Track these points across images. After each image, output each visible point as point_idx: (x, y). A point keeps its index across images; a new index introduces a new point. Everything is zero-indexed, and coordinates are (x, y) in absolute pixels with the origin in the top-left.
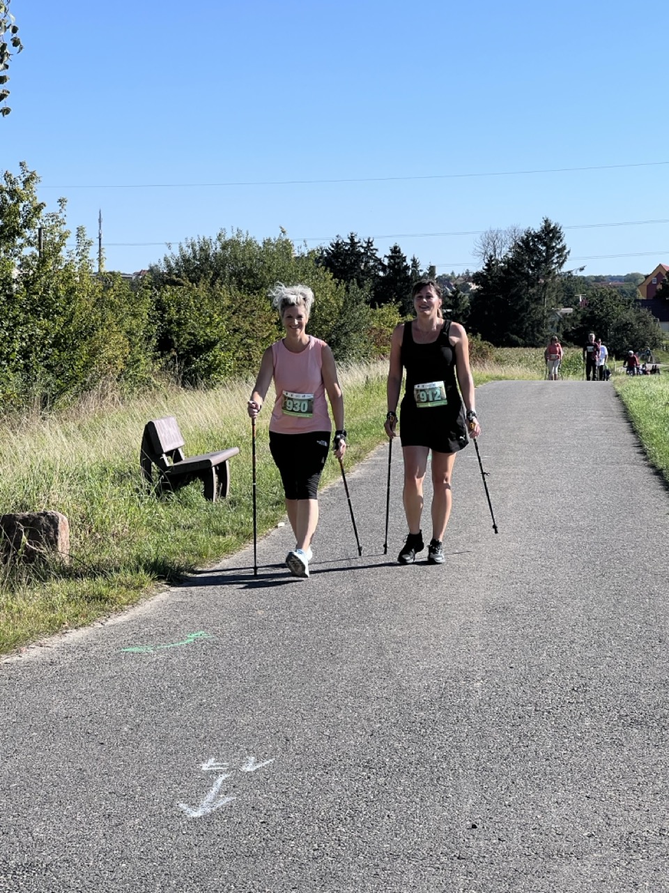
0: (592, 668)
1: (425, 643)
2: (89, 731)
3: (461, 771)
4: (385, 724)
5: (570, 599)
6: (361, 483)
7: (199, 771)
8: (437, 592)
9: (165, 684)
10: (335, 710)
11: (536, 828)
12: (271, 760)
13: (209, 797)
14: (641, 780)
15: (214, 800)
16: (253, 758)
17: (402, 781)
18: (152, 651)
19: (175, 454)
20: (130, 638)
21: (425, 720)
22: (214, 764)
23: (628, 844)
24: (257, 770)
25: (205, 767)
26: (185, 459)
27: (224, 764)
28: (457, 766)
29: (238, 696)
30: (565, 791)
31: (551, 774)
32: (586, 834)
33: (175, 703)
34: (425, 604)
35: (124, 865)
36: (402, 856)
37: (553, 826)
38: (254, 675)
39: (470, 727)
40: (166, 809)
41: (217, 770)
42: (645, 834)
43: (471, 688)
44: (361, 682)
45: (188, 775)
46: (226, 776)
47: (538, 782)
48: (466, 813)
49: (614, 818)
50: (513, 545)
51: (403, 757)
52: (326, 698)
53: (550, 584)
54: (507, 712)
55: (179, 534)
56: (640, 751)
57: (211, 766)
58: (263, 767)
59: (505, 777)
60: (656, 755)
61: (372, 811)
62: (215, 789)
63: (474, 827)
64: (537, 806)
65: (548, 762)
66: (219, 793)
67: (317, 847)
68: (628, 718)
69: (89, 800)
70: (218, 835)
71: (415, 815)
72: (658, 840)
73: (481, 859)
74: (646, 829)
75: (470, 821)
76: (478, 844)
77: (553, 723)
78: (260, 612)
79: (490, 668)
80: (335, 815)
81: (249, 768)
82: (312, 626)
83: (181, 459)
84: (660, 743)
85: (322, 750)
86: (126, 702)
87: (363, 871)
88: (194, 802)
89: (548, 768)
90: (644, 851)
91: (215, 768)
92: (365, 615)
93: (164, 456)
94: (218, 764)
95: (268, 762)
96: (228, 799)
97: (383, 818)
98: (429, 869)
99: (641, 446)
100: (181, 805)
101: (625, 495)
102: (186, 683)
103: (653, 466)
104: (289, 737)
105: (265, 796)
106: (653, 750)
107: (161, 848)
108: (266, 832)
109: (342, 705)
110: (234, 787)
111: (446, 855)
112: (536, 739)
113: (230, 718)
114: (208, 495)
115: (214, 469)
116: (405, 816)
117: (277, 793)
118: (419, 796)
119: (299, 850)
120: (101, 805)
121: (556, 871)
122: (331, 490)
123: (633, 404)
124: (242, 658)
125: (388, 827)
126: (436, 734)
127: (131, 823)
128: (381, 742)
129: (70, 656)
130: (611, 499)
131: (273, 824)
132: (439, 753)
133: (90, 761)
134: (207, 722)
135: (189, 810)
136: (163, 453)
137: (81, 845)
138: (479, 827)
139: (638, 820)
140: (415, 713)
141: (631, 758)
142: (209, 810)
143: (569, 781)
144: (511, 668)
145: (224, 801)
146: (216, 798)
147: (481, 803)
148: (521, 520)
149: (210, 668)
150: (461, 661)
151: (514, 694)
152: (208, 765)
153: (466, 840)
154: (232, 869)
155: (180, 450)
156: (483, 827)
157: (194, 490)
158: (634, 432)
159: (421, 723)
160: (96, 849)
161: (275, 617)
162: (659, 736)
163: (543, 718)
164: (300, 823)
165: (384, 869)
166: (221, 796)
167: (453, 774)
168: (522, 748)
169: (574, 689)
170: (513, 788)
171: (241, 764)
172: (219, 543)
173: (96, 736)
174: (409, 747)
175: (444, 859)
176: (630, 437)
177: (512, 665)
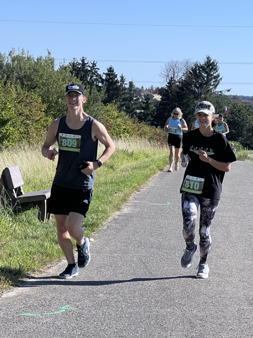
1: (219, 321)
18: (40, 316)
19: (19, 190)
20: (22, 307)
26: (25, 194)
82: (139, 306)
83: (21, 194)
92: (171, 301)
93: (14, 190)
115: (46, 201)
122: (114, 219)
155: (21, 187)
157: (33, 214)
161: (112, 298)
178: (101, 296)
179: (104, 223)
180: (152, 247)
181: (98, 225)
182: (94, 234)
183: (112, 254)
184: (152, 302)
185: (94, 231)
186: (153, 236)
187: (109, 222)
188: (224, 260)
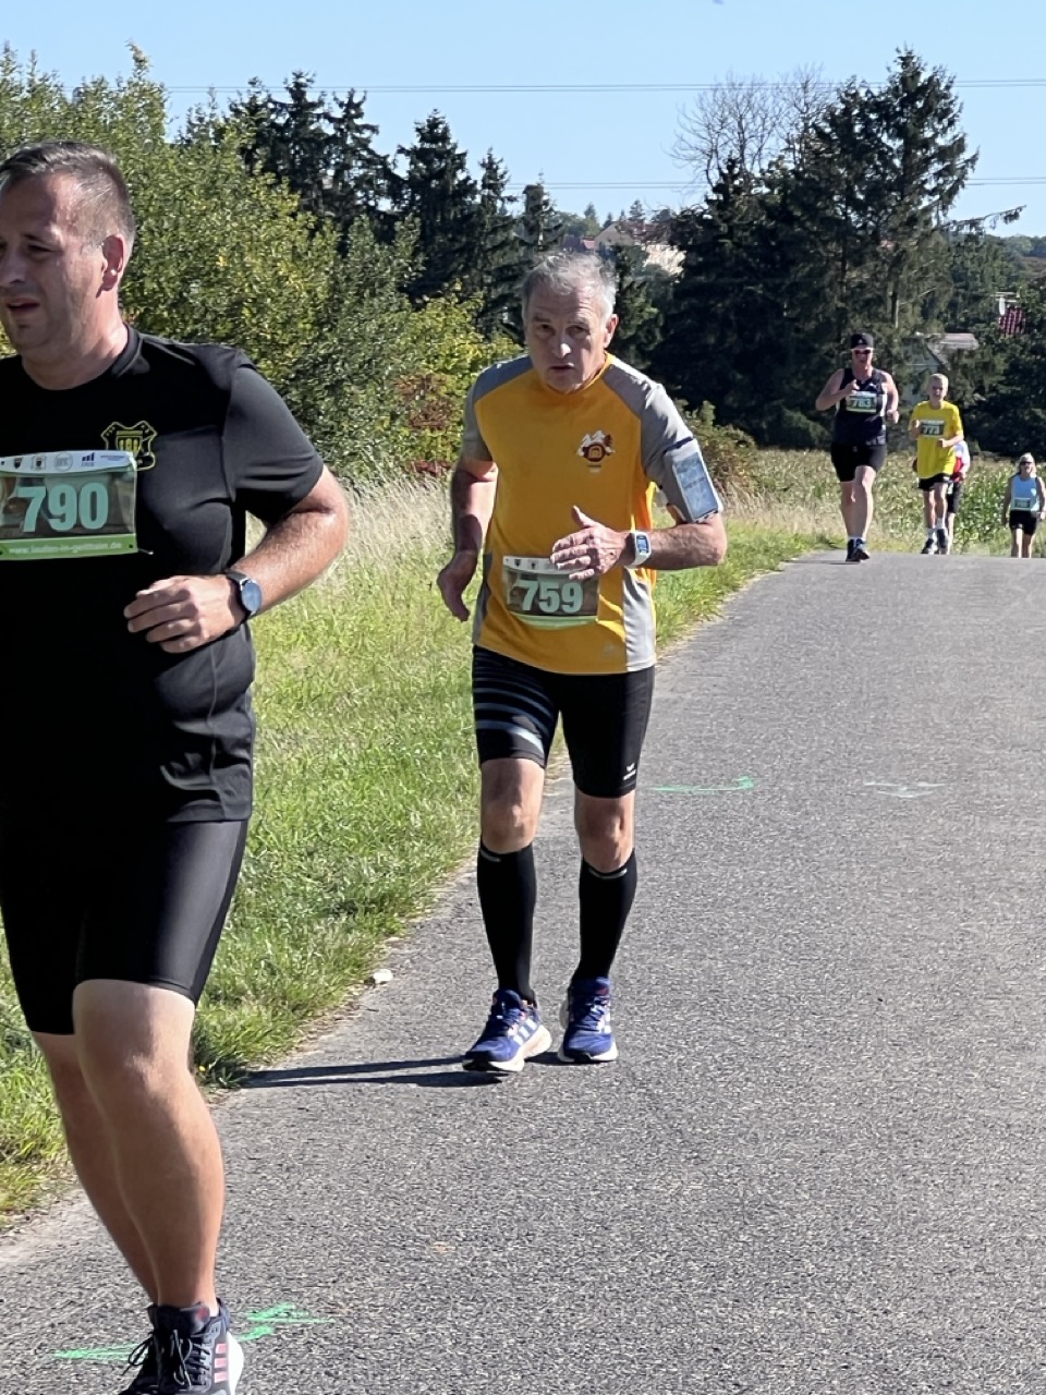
8: (976, 1202)
34: (956, 1236)
78: (442, 1247)
82: (630, 1298)
92: (782, 1265)
161: (498, 1263)
178: (442, 1250)
179: (438, 892)
180: (677, 1005)
181: (409, 902)
182: (393, 944)
184: (690, 1272)
185: (392, 933)
186: (681, 948)
187: (462, 887)
188: (1030, 1059)
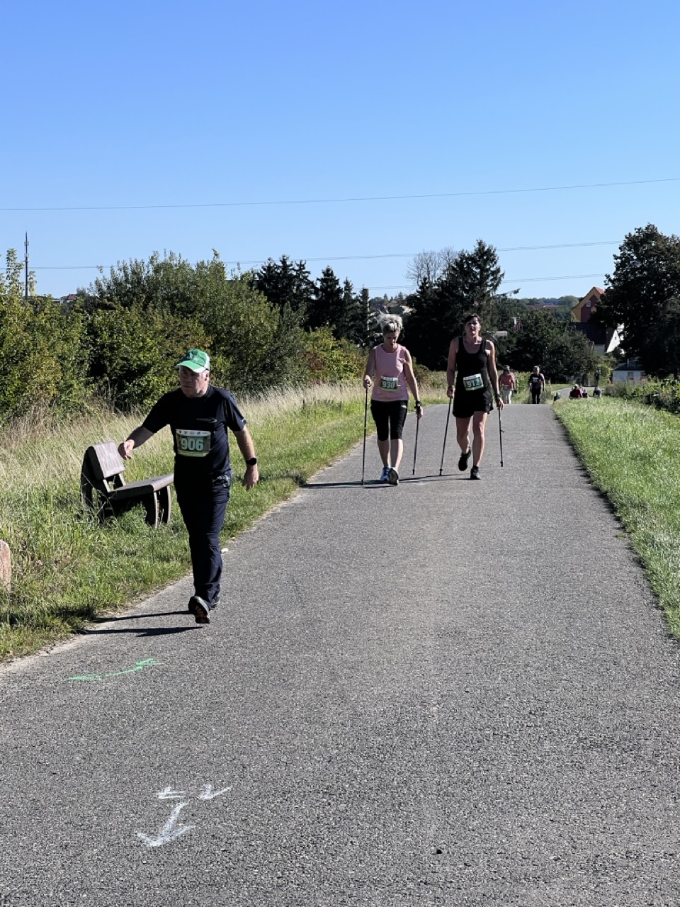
0: (549, 691)
1: (379, 669)
2: (41, 761)
3: (422, 796)
4: (342, 750)
5: (522, 623)
6: (304, 508)
7: (156, 800)
8: (387, 617)
9: (116, 712)
10: (291, 736)
11: (501, 853)
12: (228, 788)
13: (168, 826)
14: (604, 803)
15: (173, 829)
16: (210, 786)
17: (363, 807)
19: (116, 479)
20: (77, 666)
21: (382, 745)
22: (171, 793)
23: (595, 867)
24: (215, 798)
25: (162, 796)
26: (126, 485)
27: (181, 792)
28: (418, 791)
29: (191, 724)
30: (529, 814)
31: (513, 798)
32: (552, 858)
33: (128, 731)
34: (375, 629)
35: (85, 896)
36: (368, 882)
37: (519, 850)
38: (206, 702)
39: (428, 752)
40: (124, 838)
41: (175, 799)
42: (611, 856)
43: (428, 713)
44: (316, 708)
45: (145, 804)
46: (184, 804)
47: (500, 806)
48: (430, 839)
49: (579, 841)
50: (460, 569)
51: (362, 783)
52: (281, 724)
53: (501, 608)
54: (465, 737)
55: (123, 560)
56: (601, 774)
57: (168, 795)
58: (221, 795)
59: (467, 802)
60: (618, 777)
61: (335, 838)
62: (172, 819)
63: (439, 852)
64: (502, 830)
65: (510, 786)
66: (178, 822)
67: (281, 875)
68: (587, 741)
69: (45, 831)
70: (180, 865)
71: (378, 841)
72: (625, 862)
73: (449, 885)
74: (612, 852)
75: (435, 846)
76: (444, 869)
77: (512, 747)
78: (208, 639)
79: (445, 693)
80: (297, 842)
81: (207, 796)
82: (262, 653)
83: (121, 485)
84: (621, 765)
85: (280, 777)
86: (76, 731)
87: (329, 898)
88: (152, 831)
89: (510, 792)
90: (612, 873)
91: (172, 797)
92: (315, 640)
93: (105, 481)
94: (175, 792)
95: (225, 790)
96: (187, 828)
97: (346, 845)
98: (396, 895)
99: (584, 468)
100: (139, 835)
101: (571, 518)
102: (138, 711)
103: (597, 489)
104: (246, 764)
105: (225, 824)
106: (615, 773)
107: (121, 879)
108: (228, 860)
109: (298, 731)
110: (193, 815)
111: (412, 880)
112: (496, 763)
113: (184, 746)
114: (150, 520)
115: (155, 494)
116: (368, 842)
117: (237, 820)
118: (382, 821)
119: (263, 878)
120: (57, 835)
121: (525, 895)
122: (273, 515)
123: (575, 427)
124: (193, 685)
125: (352, 853)
126: (394, 759)
127: (89, 854)
128: (339, 768)
129: (16, 685)
130: (557, 522)
131: (235, 852)
132: (400, 778)
133: (44, 791)
134: (161, 750)
135: (148, 839)
136: (103, 478)
137: (39, 876)
138: (445, 852)
139: (604, 842)
140: (372, 739)
141: (593, 781)
142: (168, 839)
143: (532, 805)
144: (467, 692)
145: (184, 830)
146: (176, 826)
147: (444, 828)
148: (468, 544)
149: (162, 695)
150: (416, 686)
151: (471, 719)
152: (165, 794)
153: (432, 865)
154: (196, 898)
155: (121, 476)
156: (448, 853)
157: (136, 516)
158: (577, 455)
159: (379, 749)
160: (56, 879)
161: (224, 642)
162: (619, 758)
163: (502, 742)
164: (262, 851)
165: (350, 896)
166: (180, 825)
167: (415, 799)
168: (483, 773)
169: (531, 713)
170: (476, 813)
171: (199, 792)
172: (164, 569)
173: (48, 766)
174: (368, 773)
175: (410, 885)
176: (572, 461)
177: (467, 689)
179: (254, 522)
180: (317, 556)
181: (243, 526)
183: (249, 571)
184: (285, 643)
185: (233, 536)
186: (326, 538)
187: (263, 520)
188: (424, 569)
